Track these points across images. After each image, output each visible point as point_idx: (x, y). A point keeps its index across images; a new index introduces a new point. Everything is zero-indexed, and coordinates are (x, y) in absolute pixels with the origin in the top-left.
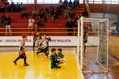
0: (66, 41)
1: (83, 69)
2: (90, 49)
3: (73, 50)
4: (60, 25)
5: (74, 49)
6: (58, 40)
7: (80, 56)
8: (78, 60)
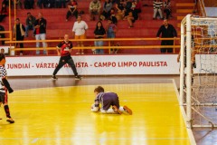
0: (157, 64)
1: (191, 121)
2: (206, 80)
3: (171, 82)
4: (145, 32)
5: (173, 80)
6: (140, 64)
7: (185, 94)
8: (181, 102)
